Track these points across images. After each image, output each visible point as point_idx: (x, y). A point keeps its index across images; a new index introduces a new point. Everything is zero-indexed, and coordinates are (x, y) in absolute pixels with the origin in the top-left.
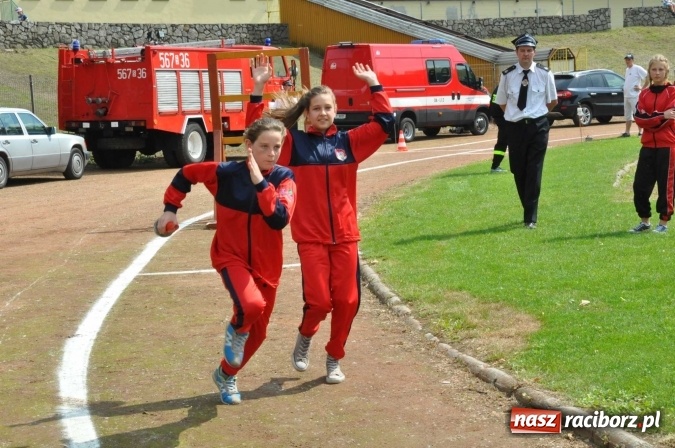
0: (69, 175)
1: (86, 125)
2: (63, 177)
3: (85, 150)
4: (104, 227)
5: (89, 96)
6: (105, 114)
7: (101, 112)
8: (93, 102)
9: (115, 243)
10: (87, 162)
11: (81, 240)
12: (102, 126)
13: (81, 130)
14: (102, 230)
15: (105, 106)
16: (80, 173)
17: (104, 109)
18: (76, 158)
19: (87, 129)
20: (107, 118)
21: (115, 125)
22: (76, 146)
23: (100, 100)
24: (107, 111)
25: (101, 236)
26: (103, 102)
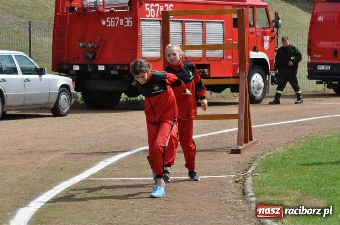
0: (56, 112)
1: (76, 68)
2: (51, 114)
3: (72, 91)
4: (71, 150)
5: (80, 41)
6: (94, 58)
7: (90, 56)
8: (84, 47)
9: (76, 161)
10: (73, 100)
11: (50, 157)
12: (90, 69)
13: (71, 72)
14: (69, 152)
15: (94, 51)
16: (66, 110)
17: (93, 54)
18: (64, 97)
19: (77, 71)
20: (95, 62)
21: (101, 68)
22: (64, 86)
23: (90, 45)
24: (96, 55)
25: (67, 156)
26: (93, 47)
